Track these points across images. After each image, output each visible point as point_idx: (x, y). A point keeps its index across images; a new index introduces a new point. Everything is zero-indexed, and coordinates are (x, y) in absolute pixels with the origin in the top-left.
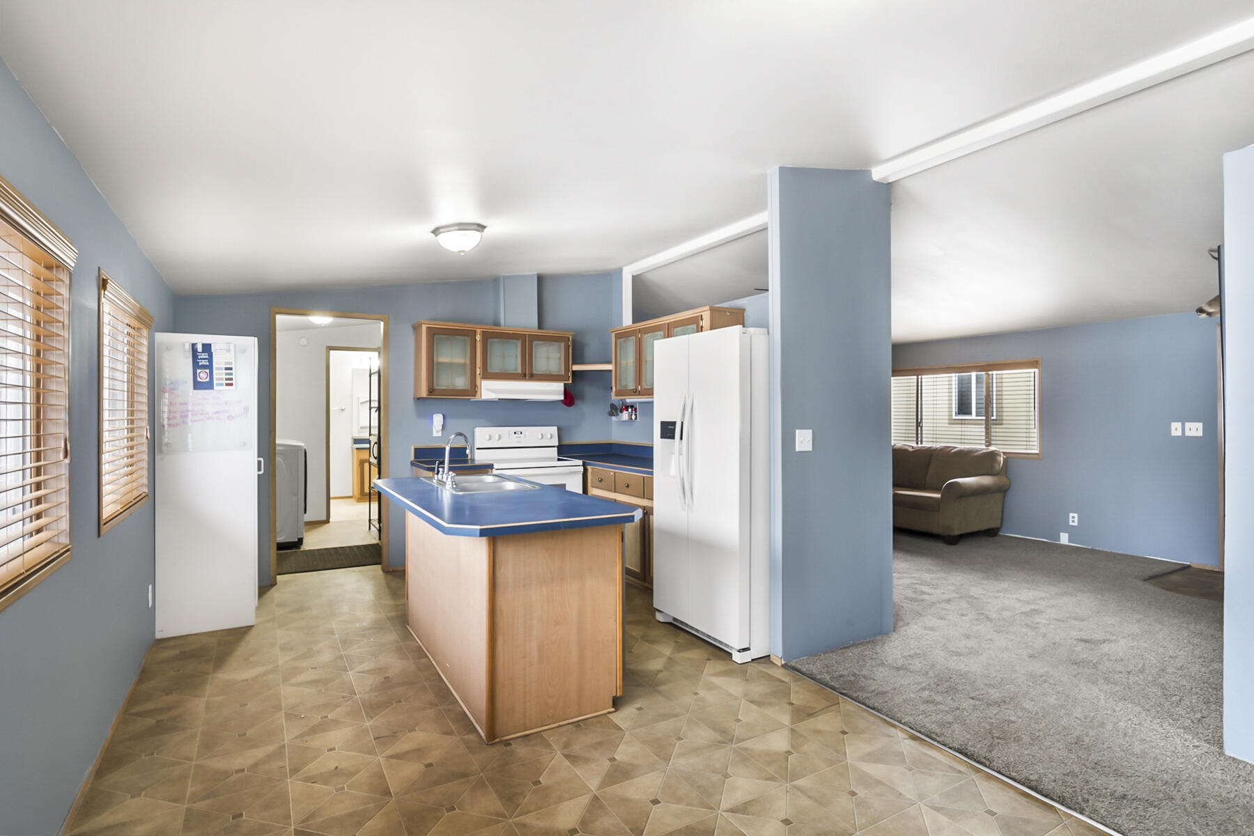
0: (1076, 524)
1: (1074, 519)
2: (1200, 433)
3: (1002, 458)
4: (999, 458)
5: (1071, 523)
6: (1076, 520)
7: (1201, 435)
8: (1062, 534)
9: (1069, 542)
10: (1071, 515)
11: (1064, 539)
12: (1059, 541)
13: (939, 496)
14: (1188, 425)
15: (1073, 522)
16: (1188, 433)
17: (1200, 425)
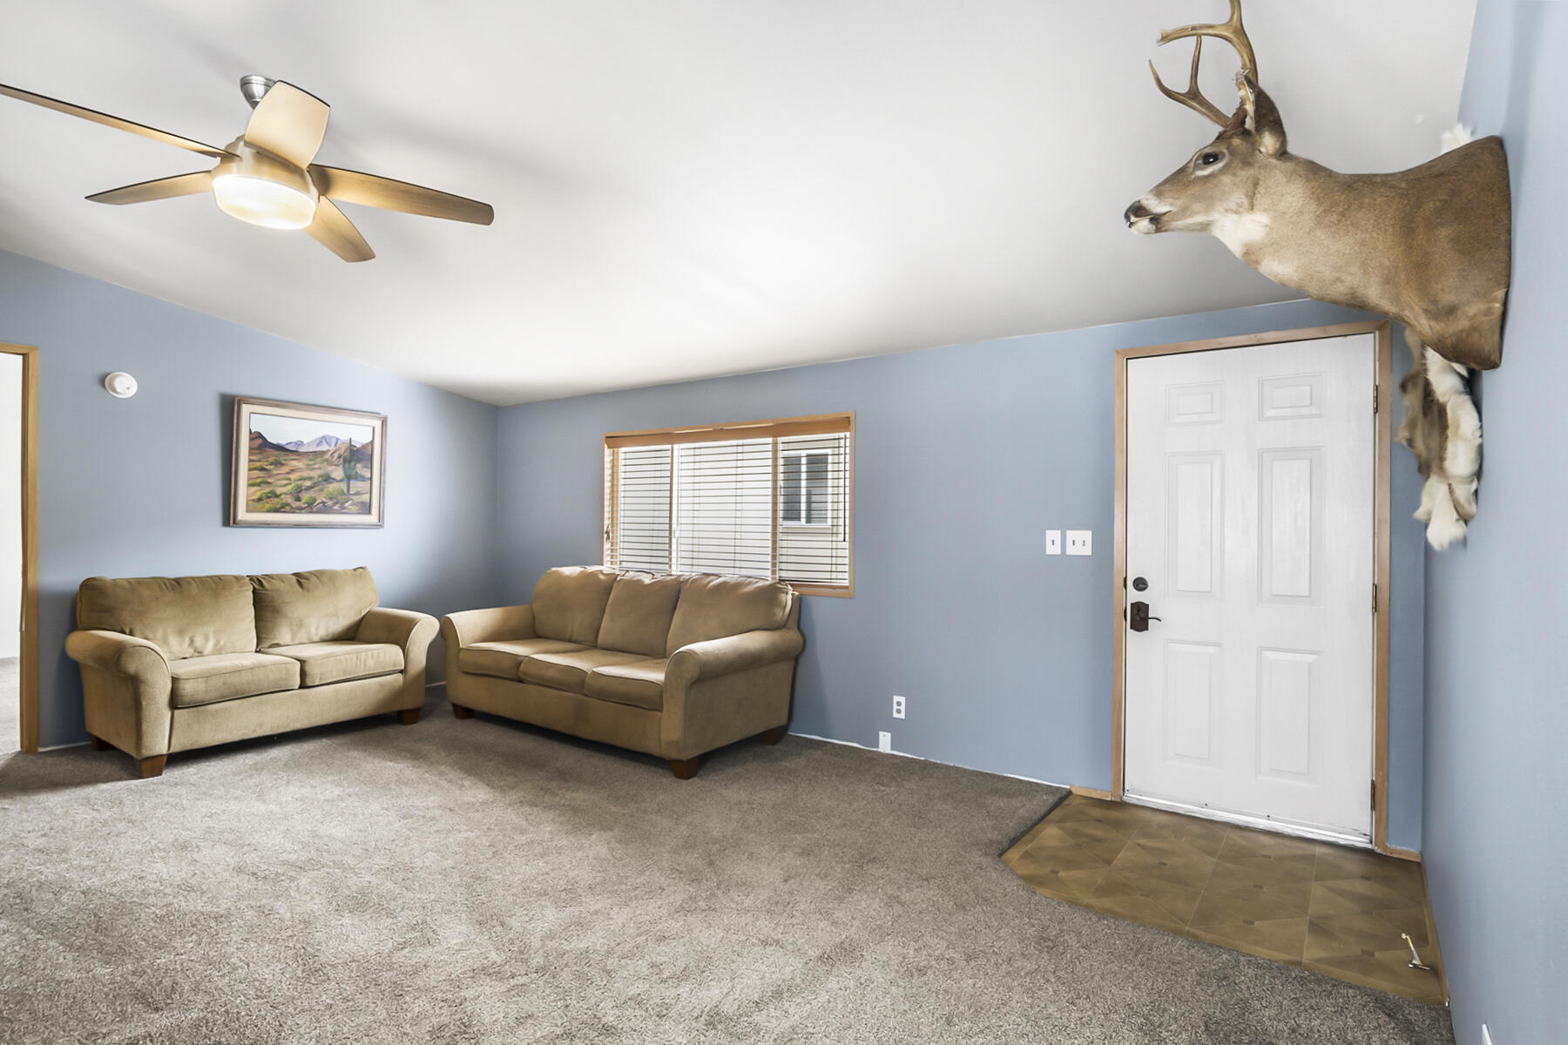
0: (902, 716)
1: (899, 706)
2: (1087, 551)
3: (790, 597)
4: (783, 596)
5: (895, 715)
6: (903, 708)
7: (1090, 554)
8: (881, 734)
9: (892, 749)
10: (896, 699)
11: (885, 743)
12: (877, 747)
13: (657, 676)
14: (1071, 535)
15: (899, 711)
16: (1071, 551)
17: (1087, 535)
